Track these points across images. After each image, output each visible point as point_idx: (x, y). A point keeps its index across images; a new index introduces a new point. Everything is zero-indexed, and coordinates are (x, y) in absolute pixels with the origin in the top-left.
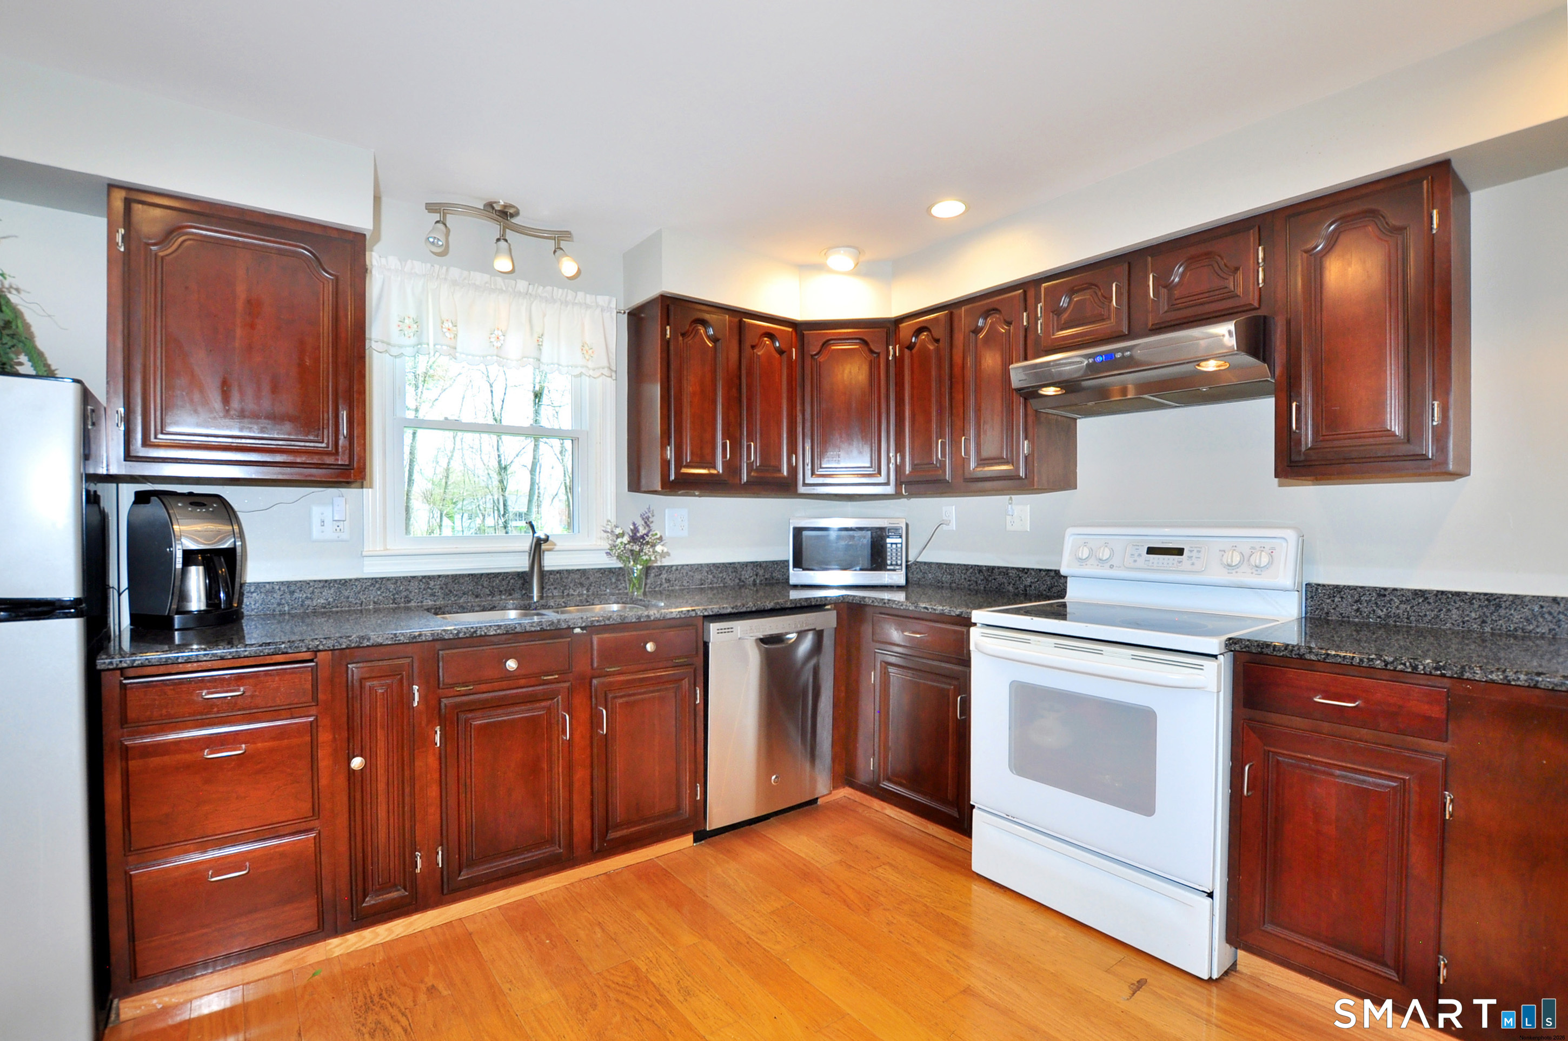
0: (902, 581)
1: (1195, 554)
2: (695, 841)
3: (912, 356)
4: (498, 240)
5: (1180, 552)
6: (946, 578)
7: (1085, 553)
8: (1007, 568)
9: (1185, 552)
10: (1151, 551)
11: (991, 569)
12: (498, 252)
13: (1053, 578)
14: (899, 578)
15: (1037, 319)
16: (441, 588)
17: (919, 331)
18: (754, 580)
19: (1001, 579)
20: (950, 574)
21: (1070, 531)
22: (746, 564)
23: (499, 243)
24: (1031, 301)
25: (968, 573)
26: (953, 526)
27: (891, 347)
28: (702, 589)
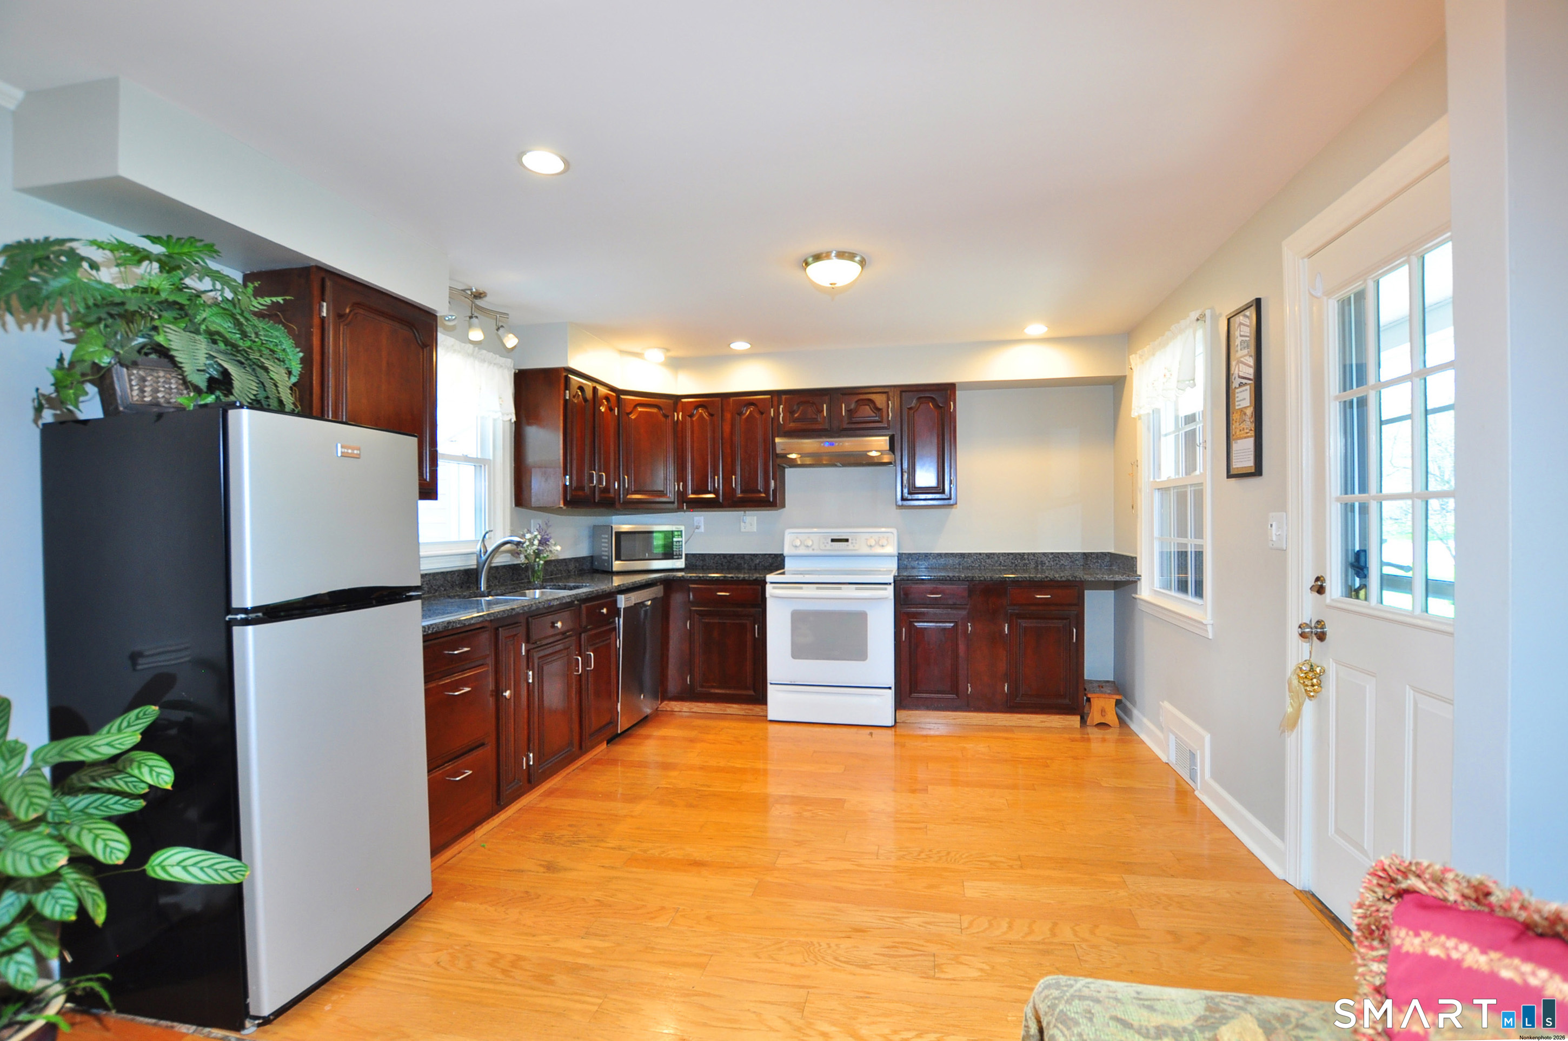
0: (683, 566)
1: (854, 541)
2: (607, 744)
3: (692, 422)
4: (471, 317)
5: (847, 540)
6: (700, 563)
7: (798, 543)
8: (744, 555)
9: (850, 540)
10: (833, 540)
11: (732, 556)
12: (470, 326)
13: (773, 558)
14: (680, 564)
15: (779, 414)
16: (427, 584)
17: (698, 406)
18: (575, 572)
19: (739, 561)
20: (702, 560)
21: (787, 531)
22: (570, 560)
23: (472, 320)
24: (775, 403)
25: (716, 559)
26: (702, 529)
27: (676, 414)
28: (551, 578)
